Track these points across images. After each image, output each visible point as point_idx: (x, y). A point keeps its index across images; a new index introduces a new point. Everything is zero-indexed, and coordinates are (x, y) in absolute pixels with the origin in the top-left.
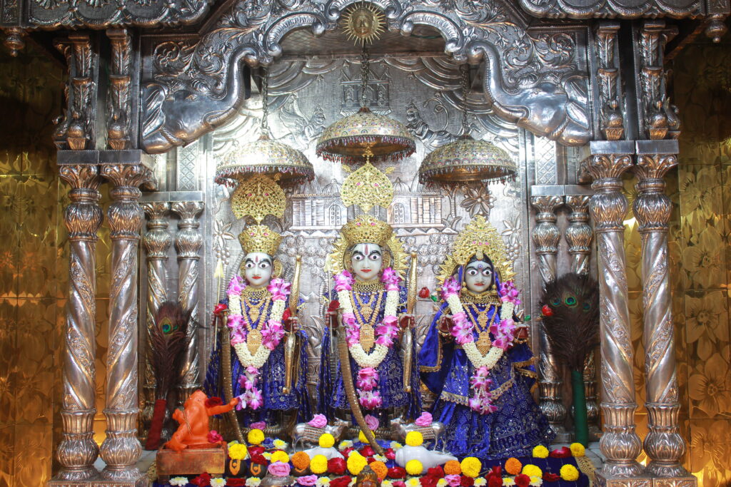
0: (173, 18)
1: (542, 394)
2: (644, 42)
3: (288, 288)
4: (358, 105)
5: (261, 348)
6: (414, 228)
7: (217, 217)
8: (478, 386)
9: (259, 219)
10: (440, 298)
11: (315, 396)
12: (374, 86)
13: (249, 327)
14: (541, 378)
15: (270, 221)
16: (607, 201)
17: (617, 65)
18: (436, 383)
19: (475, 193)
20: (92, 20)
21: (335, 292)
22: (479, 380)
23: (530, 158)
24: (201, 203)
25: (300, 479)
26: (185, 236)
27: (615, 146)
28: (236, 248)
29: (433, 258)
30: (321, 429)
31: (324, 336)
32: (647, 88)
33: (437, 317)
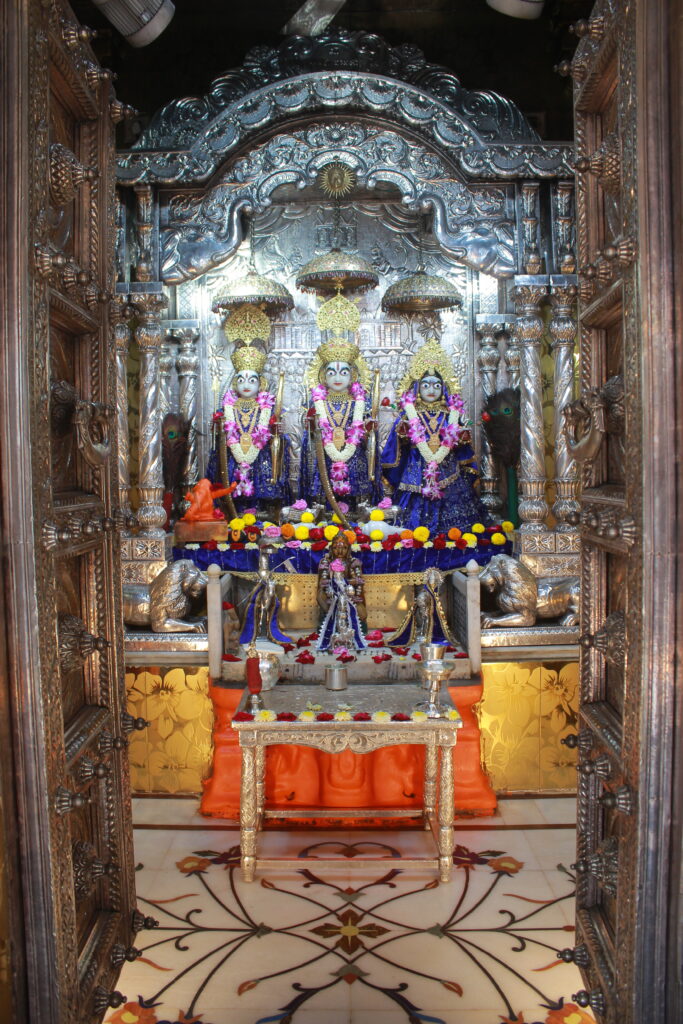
0: (188, 177)
1: (483, 488)
2: (559, 197)
3: (273, 399)
4: (330, 246)
5: (252, 447)
6: (377, 351)
7: (212, 342)
8: (429, 477)
9: (248, 342)
10: (399, 408)
11: (295, 490)
12: (343, 229)
13: (241, 430)
14: (483, 475)
15: (258, 344)
16: (526, 322)
17: (538, 215)
18: (395, 476)
19: (429, 320)
20: (124, 179)
21: (312, 403)
22: (429, 472)
23: (476, 292)
24: (197, 329)
25: (287, 544)
26: (185, 358)
27: (533, 278)
28: (228, 367)
29: (393, 375)
30: (301, 510)
31: (302, 439)
32: (561, 233)
33: (396, 423)
